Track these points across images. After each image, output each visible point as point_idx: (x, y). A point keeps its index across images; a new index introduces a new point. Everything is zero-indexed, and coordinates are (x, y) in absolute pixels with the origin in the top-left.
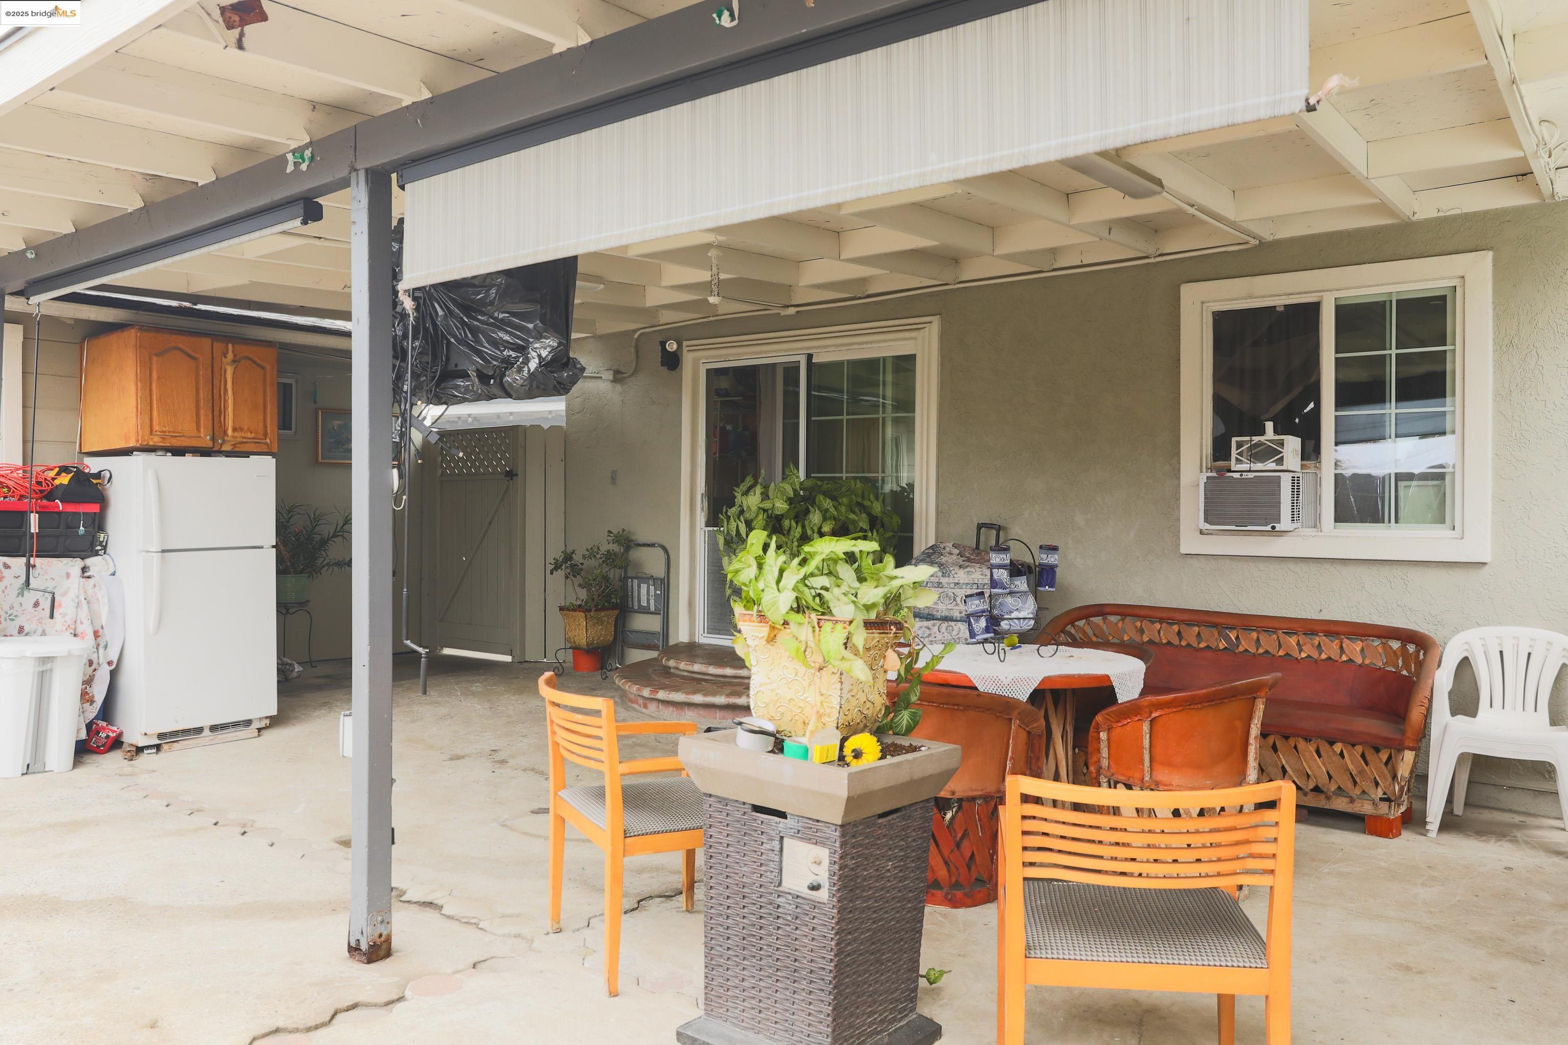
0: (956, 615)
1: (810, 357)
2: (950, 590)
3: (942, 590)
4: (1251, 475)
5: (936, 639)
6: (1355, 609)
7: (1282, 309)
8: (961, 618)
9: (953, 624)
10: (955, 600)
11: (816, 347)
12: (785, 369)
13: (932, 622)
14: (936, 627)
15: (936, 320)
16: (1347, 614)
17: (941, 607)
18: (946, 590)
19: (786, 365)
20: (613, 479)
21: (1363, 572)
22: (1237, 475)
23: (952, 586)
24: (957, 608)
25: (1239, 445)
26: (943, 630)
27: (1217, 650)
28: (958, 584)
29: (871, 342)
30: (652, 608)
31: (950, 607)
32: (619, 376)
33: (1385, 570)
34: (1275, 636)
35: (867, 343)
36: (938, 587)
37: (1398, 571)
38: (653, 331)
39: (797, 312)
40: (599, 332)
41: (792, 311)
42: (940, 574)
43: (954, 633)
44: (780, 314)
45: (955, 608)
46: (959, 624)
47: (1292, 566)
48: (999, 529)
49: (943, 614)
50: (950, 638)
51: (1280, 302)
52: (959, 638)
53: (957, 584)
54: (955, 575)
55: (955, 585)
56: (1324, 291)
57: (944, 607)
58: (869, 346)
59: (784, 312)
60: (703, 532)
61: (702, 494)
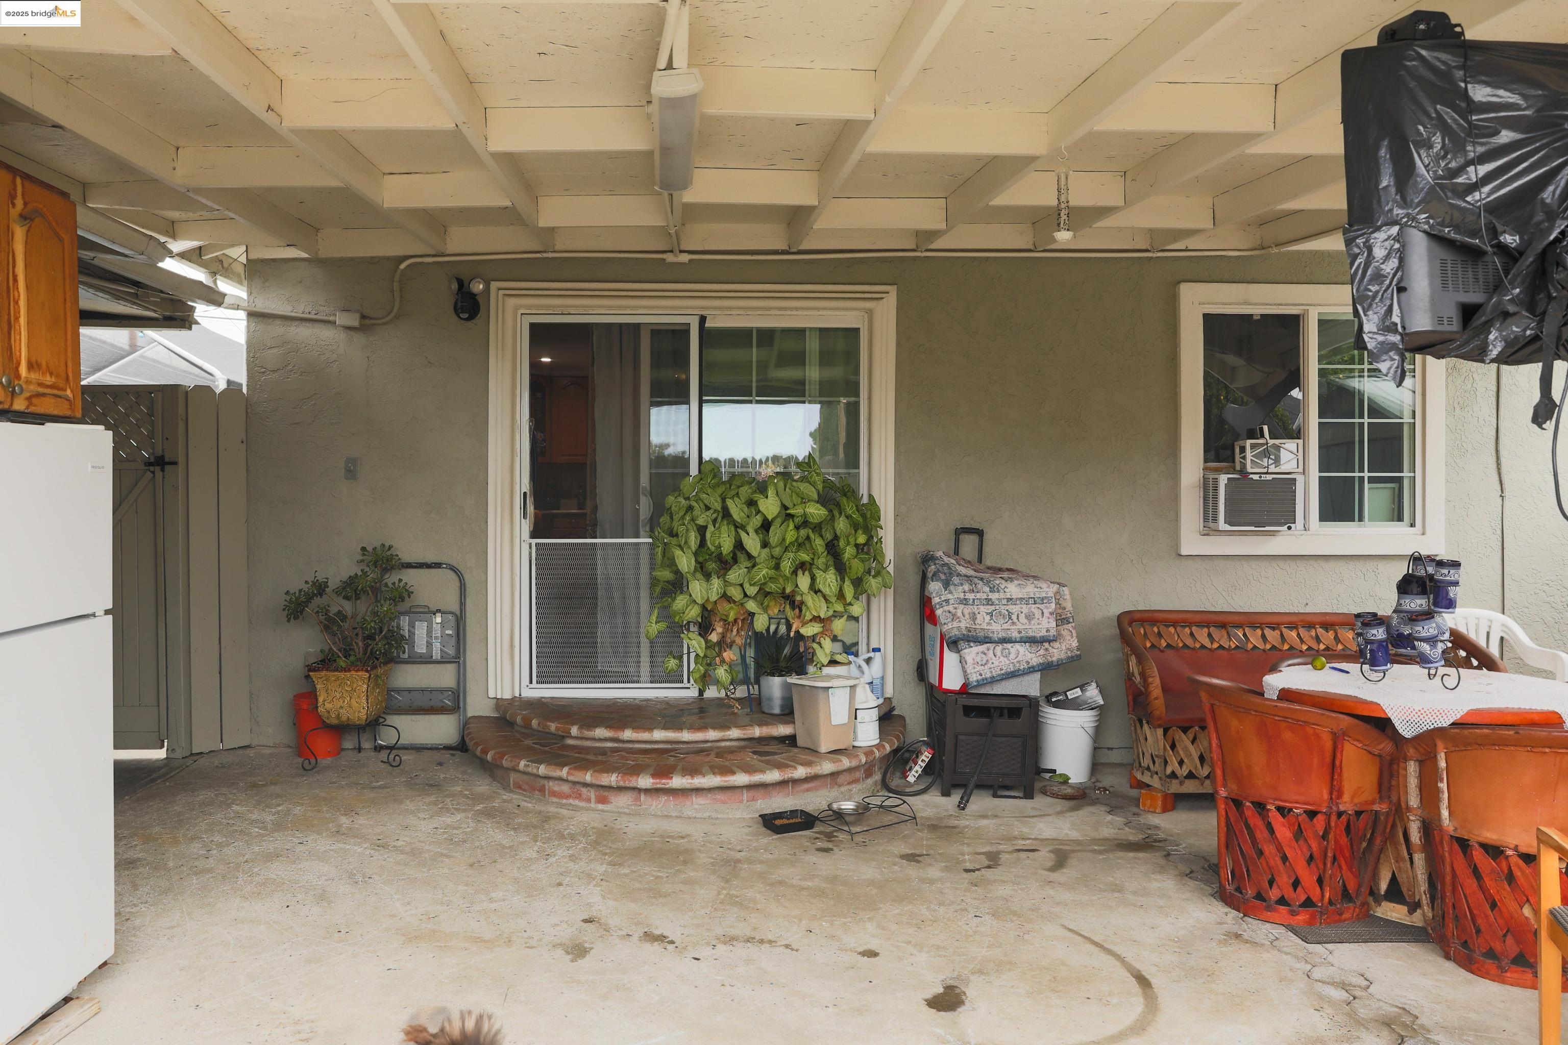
0: (1015, 635)
1: (703, 319)
2: (1003, 607)
3: (993, 608)
4: (1269, 477)
5: (994, 665)
6: (1335, 601)
7: (1259, 317)
8: (1021, 638)
9: (1009, 646)
10: (1010, 618)
11: (715, 308)
12: (653, 331)
13: (986, 646)
14: (991, 652)
15: (893, 290)
16: (1328, 606)
17: (995, 627)
18: (997, 607)
19: (655, 327)
20: (351, 473)
21: (1341, 565)
22: (1256, 477)
23: (1004, 602)
24: (1015, 627)
25: (1253, 447)
26: (999, 653)
27: (1229, 649)
28: (1011, 599)
29: (797, 309)
30: (437, 655)
31: (1005, 626)
32: (367, 322)
33: (1360, 565)
34: (1278, 632)
35: (791, 309)
36: (988, 604)
37: (1371, 565)
38: (434, 263)
39: (690, 261)
40: (322, 254)
41: (685, 258)
42: (988, 589)
43: (1012, 656)
44: (664, 260)
45: (1012, 627)
46: (1017, 646)
47: (1281, 564)
48: (980, 533)
49: (1000, 636)
50: (1008, 662)
51: (1257, 311)
52: (1019, 662)
53: (1009, 600)
54: (1005, 590)
55: (1007, 601)
56: (1309, 305)
57: (1000, 628)
58: (789, 312)
59: (670, 258)
60: (525, 547)
61: (525, 494)
